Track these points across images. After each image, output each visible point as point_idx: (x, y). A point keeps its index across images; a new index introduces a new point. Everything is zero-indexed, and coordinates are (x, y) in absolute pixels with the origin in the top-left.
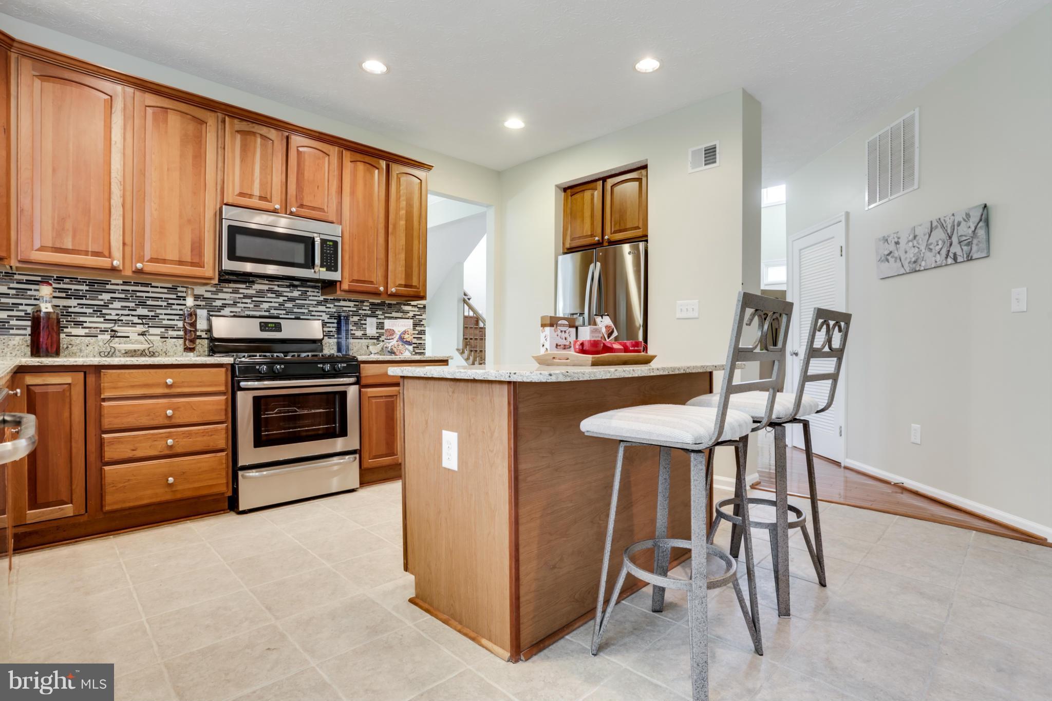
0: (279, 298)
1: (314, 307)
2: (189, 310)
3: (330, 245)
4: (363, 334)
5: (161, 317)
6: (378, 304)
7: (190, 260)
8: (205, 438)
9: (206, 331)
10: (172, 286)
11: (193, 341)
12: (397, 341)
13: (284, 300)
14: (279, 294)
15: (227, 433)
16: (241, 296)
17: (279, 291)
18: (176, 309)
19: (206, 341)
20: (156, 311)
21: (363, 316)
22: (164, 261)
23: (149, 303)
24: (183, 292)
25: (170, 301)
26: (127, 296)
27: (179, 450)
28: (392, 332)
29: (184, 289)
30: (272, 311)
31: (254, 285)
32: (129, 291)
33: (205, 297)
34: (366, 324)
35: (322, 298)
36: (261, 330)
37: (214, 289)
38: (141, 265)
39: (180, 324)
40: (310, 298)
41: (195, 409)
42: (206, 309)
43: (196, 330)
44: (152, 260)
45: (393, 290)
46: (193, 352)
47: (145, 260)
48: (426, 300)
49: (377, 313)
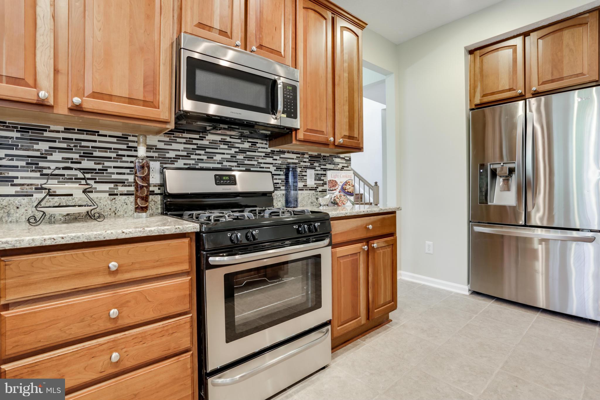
0: (231, 150)
1: (263, 159)
2: (141, 161)
3: (290, 90)
4: (304, 186)
5: (109, 170)
6: (315, 157)
7: (141, 98)
8: (164, 339)
9: (159, 186)
10: (123, 135)
11: (145, 199)
12: (339, 192)
13: (235, 152)
14: (230, 146)
15: (192, 326)
16: (195, 147)
17: (231, 142)
18: (127, 161)
19: (159, 198)
20: (103, 164)
21: (304, 168)
22: (110, 97)
23: (96, 154)
24: (134, 142)
25: (120, 152)
26: (69, 146)
27: (129, 363)
28: (334, 183)
29: (135, 139)
30: (225, 163)
31: (207, 135)
32: (72, 139)
33: (158, 147)
34: (306, 176)
35: (269, 150)
36: (217, 184)
37: (167, 139)
38: (80, 100)
39: (131, 178)
40: (260, 150)
41: (150, 300)
42: (159, 161)
43: (149, 185)
44: (95, 95)
45: (341, 140)
46: (146, 212)
47: (86, 95)
48: (363, 151)
49: (315, 164)
